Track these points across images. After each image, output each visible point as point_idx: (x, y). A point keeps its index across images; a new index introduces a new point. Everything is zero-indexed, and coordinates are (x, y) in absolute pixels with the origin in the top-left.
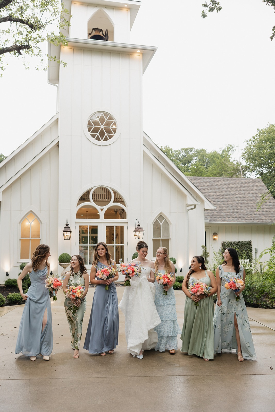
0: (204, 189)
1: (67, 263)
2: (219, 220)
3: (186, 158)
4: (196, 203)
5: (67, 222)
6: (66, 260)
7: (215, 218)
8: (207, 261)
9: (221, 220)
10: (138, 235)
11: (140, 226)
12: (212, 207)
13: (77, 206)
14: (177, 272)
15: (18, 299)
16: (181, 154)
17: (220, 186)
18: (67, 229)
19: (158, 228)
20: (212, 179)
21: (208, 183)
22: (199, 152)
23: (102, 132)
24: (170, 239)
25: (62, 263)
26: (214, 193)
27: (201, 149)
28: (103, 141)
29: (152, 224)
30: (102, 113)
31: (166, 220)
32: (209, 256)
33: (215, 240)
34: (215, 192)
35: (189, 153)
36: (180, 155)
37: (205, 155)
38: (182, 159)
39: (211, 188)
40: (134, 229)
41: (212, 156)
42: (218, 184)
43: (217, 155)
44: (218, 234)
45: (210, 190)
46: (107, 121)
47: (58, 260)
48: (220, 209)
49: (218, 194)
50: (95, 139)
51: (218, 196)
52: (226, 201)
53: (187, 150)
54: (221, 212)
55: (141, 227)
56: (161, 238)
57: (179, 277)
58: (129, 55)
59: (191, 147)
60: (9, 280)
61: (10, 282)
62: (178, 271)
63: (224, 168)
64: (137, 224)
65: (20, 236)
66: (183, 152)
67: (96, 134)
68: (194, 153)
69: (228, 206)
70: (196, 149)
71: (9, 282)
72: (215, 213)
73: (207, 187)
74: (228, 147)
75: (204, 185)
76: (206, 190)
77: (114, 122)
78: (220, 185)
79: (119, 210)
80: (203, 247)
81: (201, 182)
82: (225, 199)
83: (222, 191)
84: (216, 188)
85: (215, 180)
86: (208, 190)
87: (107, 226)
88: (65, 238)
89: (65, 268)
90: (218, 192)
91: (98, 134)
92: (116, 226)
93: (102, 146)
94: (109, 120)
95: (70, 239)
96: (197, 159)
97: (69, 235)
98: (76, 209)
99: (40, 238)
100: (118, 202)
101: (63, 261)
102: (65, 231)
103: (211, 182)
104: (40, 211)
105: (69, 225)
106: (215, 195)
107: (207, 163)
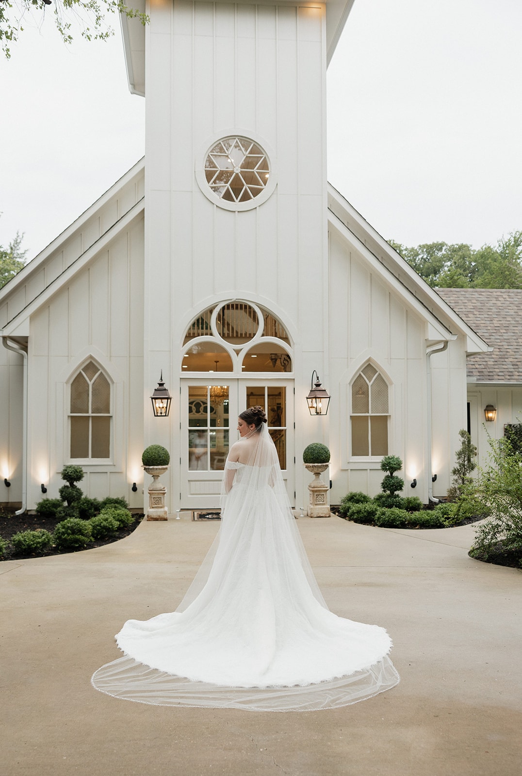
0: (467, 313)
1: (160, 467)
2: (500, 378)
3: (429, 264)
4: (447, 336)
5: (161, 379)
6: (157, 460)
7: (491, 374)
8: (472, 464)
9: (503, 378)
10: (315, 407)
11: (321, 386)
12: (485, 348)
13: (184, 345)
14: (403, 488)
15: (34, 544)
16: (420, 257)
17: (500, 308)
18: (161, 393)
19: (363, 393)
20: (483, 292)
21: (475, 301)
22: (455, 251)
23: (237, 181)
24: (390, 416)
25: (150, 466)
26: (488, 322)
27: (460, 244)
28: (239, 202)
29: (350, 383)
30: (237, 139)
31: (379, 374)
32: (476, 455)
33: (489, 420)
34: (489, 319)
35: (436, 254)
36: (417, 259)
37: (467, 256)
38: (421, 266)
40: (307, 394)
41: (482, 257)
42: (496, 304)
43: (493, 254)
44: (496, 409)
45: (479, 316)
46: (247, 157)
47: (142, 460)
48: (501, 355)
49: (496, 323)
50: (223, 197)
51: (497, 328)
52: (515, 338)
53: (431, 247)
54: (503, 360)
55: (324, 389)
56: (370, 414)
57: (408, 499)
58: (296, 7)
59: (440, 242)
60: (44, 501)
61: (47, 507)
62: (407, 487)
63: (509, 279)
64: (315, 382)
65: (69, 410)
66: (423, 251)
67: (225, 187)
68: (445, 254)
69: (518, 347)
70: (450, 244)
71: (45, 505)
72: (489, 363)
73: (472, 310)
74: (515, 237)
75: (466, 304)
76: (470, 315)
77: (264, 159)
78: (501, 305)
79: (280, 357)
80: (462, 434)
81: (458, 299)
82: (513, 334)
83: (506, 316)
84: (492, 310)
85: (490, 294)
86: (475, 316)
87: (248, 388)
88: (157, 413)
89: (155, 477)
90: (497, 319)
91: (228, 185)
92: (269, 388)
93: (237, 212)
94: (251, 154)
95: (167, 415)
96: (451, 265)
97: (165, 406)
98: (181, 351)
99: (109, 413)
100: (274, 335)
101: (152, 461)
102: (156, 399)
103: (481, 299)
104: (110, 356)
105: (164, 385)
106: (491, 325)
107: (473, 272)
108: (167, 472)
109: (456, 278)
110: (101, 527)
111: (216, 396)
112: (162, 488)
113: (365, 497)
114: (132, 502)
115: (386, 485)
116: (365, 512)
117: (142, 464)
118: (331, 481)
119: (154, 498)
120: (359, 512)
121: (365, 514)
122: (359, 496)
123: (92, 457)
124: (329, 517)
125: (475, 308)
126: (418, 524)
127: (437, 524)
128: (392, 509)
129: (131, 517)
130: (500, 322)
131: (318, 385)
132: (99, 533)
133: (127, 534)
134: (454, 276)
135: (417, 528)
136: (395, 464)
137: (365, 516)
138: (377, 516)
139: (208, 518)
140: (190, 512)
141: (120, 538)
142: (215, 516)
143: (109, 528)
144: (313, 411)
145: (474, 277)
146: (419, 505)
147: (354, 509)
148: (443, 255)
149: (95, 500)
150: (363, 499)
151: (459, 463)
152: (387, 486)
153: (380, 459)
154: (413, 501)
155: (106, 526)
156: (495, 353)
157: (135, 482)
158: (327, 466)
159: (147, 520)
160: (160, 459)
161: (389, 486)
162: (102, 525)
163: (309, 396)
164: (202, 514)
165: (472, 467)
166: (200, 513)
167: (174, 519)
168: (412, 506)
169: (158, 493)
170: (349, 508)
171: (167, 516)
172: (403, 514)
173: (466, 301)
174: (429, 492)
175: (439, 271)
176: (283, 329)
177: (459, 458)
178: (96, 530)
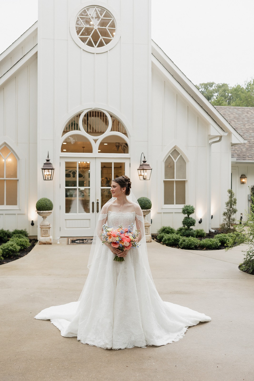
1: (47, 211)
2: (249, 158)
4: (222, 133)
5: (48, 157)
6: (45, 207)
7: (244, 156)
8: (235, 210)
9: (251, 159)
10: (143, 175)
11: (146, 162)
12: (242, 141)
13: (62, 136)
14: (195, 224)
17: (249, 118)
18: (48, 166)
19: (171, 167)
20: (240, 109)
21: (235, 114)
22: (220, 87)
23: (95, 34)
24: (187, 181)
25: (40, 211)
26: (242, 126)
27: (223, 83)
28: (97, 47)
29: (163, 161)
30: (96, 8)
31: (181, 156)
33: (243, 183)
34: (243, 124)
35: (209, 88)
37: (227, 90)
39: (239, 119)
40: (138, 167)
41: (235, 91)
42: (247, 115)
43: (241, 89)
44: (247, 177)
45: (237, 122)
46: (102, 19)
47: (36, 207)
48: (250, 145)
49: (247, 127)
50: (87, 44)
51: (247, 130)
53: (206, 85)
54: (251, 148)
55: (148, 164)
56: (175, 179)
57: (197, 231)
59: (212, 82)
62: (197, 223)
63: (250, 103)
64: (143, 160)
66: (202, 87)
67: (88, 38)
68: (214, 89)
70: (217, 83)
72: (243, 150)
73: (233, 119)
75: (230, 116)
77: (112, 21)
78: (250, 116)
79: (121, 145)
80: (229, 191)
81: (225, 112)
83: (252, 123)
84: (245, 119)
85: (243, 110)
86: (235, 122)
87: (102, 163)
88: (45, 178)
89: (44, 217)
90: (247, 125)
91: (90, 37)
92: (114, 163)
93: (95, 54)
94: (105, 17)
95: (51, 179)
96: (217, 95)
97: (50, 173)
98: (61, 140)
99: (17, 178)
100: (118, 131)
101: (42, 208)
102: (44, 169)
103: (239, 113)
104: (17, 143)
105: (50, 161)
106: (244, 128)
107: (230, 99)
108: (52, 214)
109: (221, 102)
110: (8, 250)
111: (83, 168)
112: (49, 224)
113: (172, 229)
114: (31, 232)
115: (184, 223)
116: (173, 239)
117: (36, 209)
118: (151, 220)
119: (43, 231)
120: (169, 239)
121: (173, 241)
122: (168, 229)
123: (7, 205)
124: (151, 242)
125: (235, 118)
126: (205, 247)
127: (216, 247)
128: (189, 238)
129: (29, 242)
130: (249, 126)
131: (145, 162)
132: (7, 253)
133: (26, 254)
134: (220, 101)
135: (204, 249)
136: (190, 210)
137: (173, 242)
138: (180, 242)
139: (77, 243)
140: (66, 239)
141: (21, 256)
142: (81, 241)
143: (14, 251)
144: (141, 177)
145: (230, 102)
146: (204, 234)
147: (166, 237)
148: (213, 89)
149: (8, 231)
150: (170, 231)
151: (227, 209)
152: (186, 223)
153: (182, 206)
154: (200, 231)
155: (12, 249)
156: (247, 144)
157: (33, 220)
158: (150, 211)
159: (39, 244)
160: (47, 206)
161: (187, 223)
162: (9, 248)
163: (139, 168)
164: (73, 240)
165: (235, 211)
166: (72, 239)
167: (56, 244)
168: (200, 235)
169: (46, 228)
170: (162, 237)
171: (52, 242)
172: (196, 241)
173: (230, 114)
174: (209, 226)
175: (211, 98)
176: (123, 127)
177: (227, 206)
178: (5, 252)
